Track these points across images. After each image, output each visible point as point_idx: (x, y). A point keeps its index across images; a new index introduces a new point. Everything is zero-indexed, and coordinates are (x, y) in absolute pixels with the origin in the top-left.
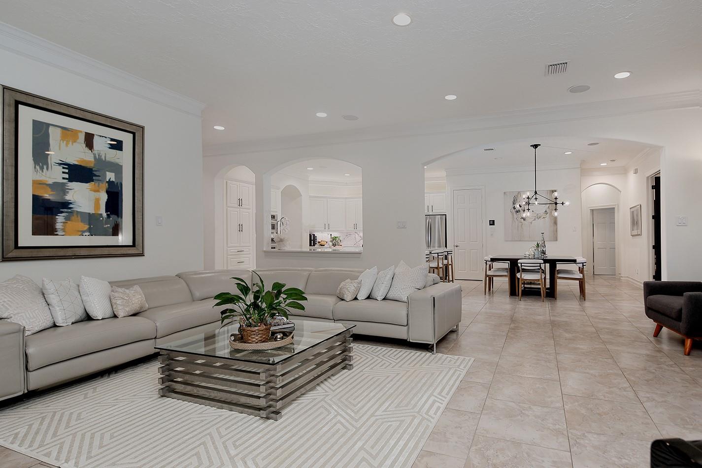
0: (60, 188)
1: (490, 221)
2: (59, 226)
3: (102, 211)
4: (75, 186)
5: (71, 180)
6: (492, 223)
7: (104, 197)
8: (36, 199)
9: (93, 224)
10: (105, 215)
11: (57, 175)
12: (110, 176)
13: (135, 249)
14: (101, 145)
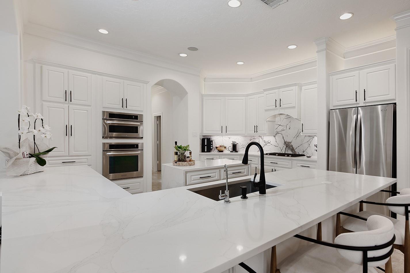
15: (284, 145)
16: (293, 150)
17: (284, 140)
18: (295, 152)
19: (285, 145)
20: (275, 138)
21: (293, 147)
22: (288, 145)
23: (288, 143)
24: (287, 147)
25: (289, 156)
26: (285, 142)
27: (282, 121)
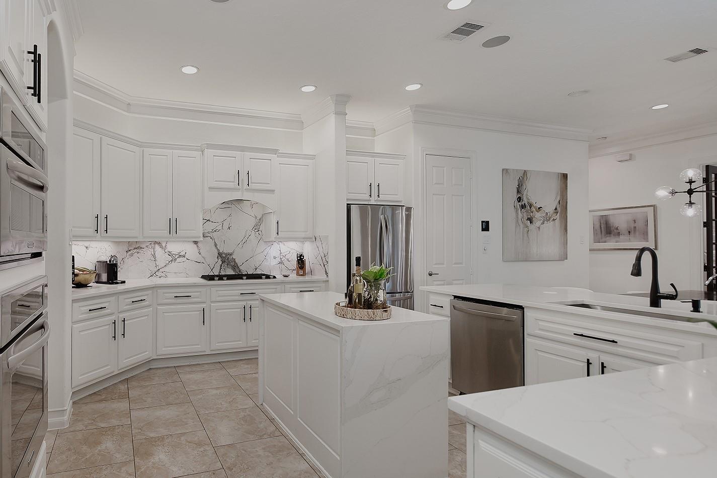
1: (482, 222)
6: (486, 226)
15: (218, 259)
16: (235, 267)
17: (218, 250)
18: (240, 271)
19: (220, 260)
20: (198, 246)
21: (235, 262)
22: (225, 258)
23: (226, 254)
24: (225, 262)
25: (223, 280)
26: (220, 254)
27: (212, 213)
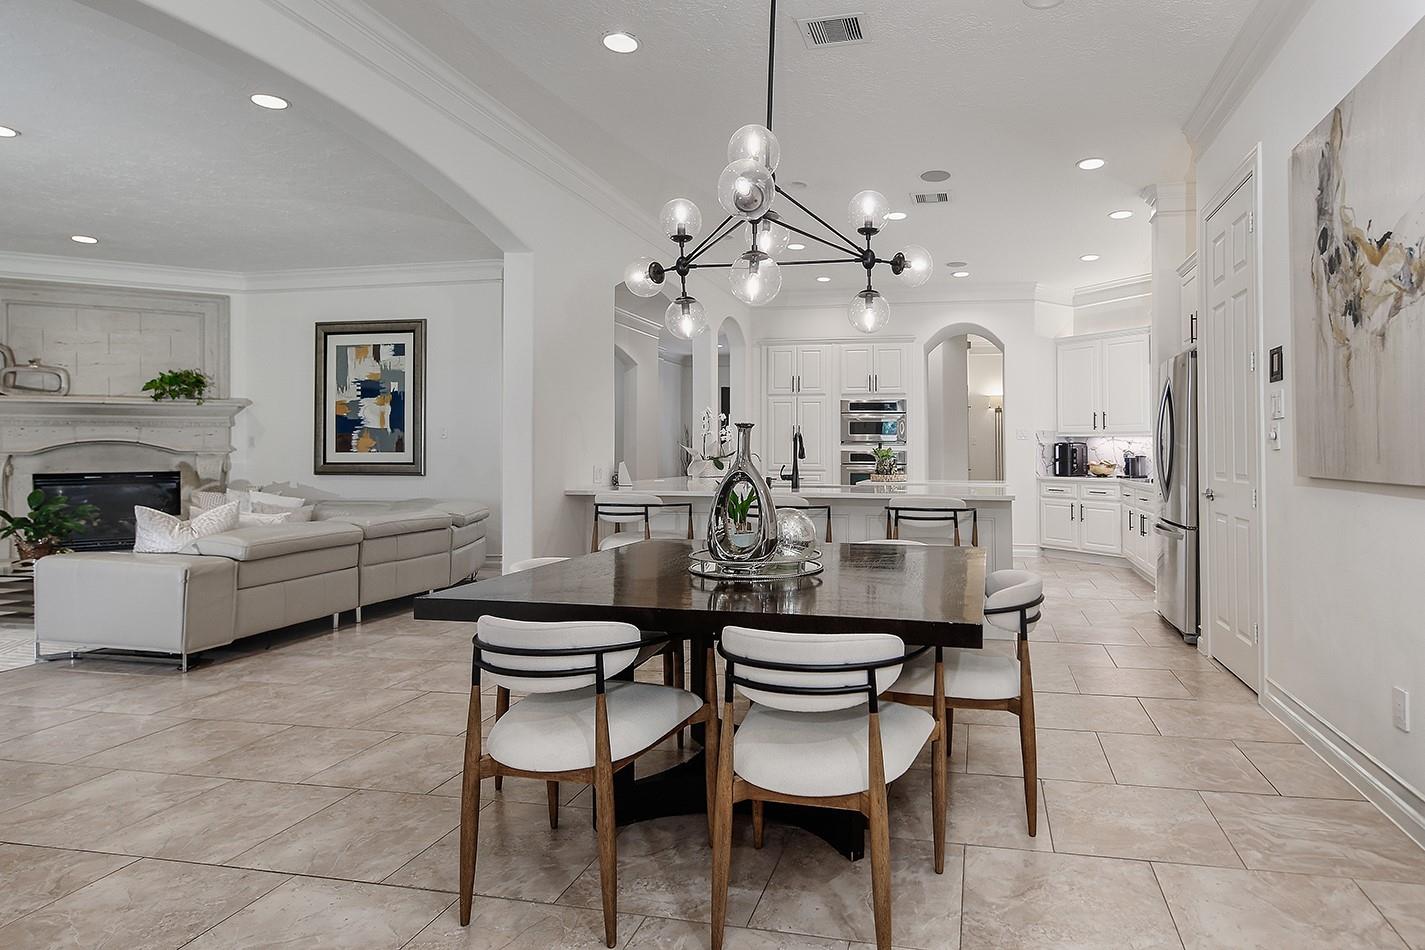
0: (355, 406)
1: (1271, 354)
2: (354, 443)
3: (387, 425)
4: (365, 401)
5: (363, 396)
6: (1277, 364)
7: (388, 409)
8: (339, 418)
9: (380, 441)
10: (389, 430)
11: (352, 393)
12: (394, 386)
13: (414, 469)
14: (386, 354)
